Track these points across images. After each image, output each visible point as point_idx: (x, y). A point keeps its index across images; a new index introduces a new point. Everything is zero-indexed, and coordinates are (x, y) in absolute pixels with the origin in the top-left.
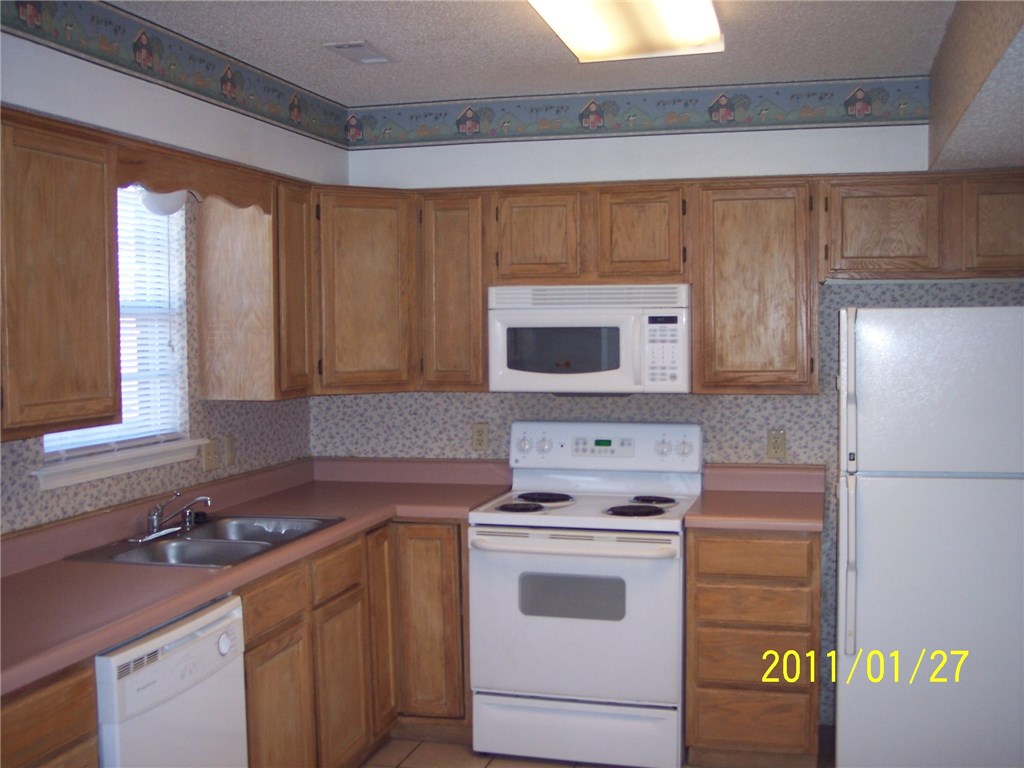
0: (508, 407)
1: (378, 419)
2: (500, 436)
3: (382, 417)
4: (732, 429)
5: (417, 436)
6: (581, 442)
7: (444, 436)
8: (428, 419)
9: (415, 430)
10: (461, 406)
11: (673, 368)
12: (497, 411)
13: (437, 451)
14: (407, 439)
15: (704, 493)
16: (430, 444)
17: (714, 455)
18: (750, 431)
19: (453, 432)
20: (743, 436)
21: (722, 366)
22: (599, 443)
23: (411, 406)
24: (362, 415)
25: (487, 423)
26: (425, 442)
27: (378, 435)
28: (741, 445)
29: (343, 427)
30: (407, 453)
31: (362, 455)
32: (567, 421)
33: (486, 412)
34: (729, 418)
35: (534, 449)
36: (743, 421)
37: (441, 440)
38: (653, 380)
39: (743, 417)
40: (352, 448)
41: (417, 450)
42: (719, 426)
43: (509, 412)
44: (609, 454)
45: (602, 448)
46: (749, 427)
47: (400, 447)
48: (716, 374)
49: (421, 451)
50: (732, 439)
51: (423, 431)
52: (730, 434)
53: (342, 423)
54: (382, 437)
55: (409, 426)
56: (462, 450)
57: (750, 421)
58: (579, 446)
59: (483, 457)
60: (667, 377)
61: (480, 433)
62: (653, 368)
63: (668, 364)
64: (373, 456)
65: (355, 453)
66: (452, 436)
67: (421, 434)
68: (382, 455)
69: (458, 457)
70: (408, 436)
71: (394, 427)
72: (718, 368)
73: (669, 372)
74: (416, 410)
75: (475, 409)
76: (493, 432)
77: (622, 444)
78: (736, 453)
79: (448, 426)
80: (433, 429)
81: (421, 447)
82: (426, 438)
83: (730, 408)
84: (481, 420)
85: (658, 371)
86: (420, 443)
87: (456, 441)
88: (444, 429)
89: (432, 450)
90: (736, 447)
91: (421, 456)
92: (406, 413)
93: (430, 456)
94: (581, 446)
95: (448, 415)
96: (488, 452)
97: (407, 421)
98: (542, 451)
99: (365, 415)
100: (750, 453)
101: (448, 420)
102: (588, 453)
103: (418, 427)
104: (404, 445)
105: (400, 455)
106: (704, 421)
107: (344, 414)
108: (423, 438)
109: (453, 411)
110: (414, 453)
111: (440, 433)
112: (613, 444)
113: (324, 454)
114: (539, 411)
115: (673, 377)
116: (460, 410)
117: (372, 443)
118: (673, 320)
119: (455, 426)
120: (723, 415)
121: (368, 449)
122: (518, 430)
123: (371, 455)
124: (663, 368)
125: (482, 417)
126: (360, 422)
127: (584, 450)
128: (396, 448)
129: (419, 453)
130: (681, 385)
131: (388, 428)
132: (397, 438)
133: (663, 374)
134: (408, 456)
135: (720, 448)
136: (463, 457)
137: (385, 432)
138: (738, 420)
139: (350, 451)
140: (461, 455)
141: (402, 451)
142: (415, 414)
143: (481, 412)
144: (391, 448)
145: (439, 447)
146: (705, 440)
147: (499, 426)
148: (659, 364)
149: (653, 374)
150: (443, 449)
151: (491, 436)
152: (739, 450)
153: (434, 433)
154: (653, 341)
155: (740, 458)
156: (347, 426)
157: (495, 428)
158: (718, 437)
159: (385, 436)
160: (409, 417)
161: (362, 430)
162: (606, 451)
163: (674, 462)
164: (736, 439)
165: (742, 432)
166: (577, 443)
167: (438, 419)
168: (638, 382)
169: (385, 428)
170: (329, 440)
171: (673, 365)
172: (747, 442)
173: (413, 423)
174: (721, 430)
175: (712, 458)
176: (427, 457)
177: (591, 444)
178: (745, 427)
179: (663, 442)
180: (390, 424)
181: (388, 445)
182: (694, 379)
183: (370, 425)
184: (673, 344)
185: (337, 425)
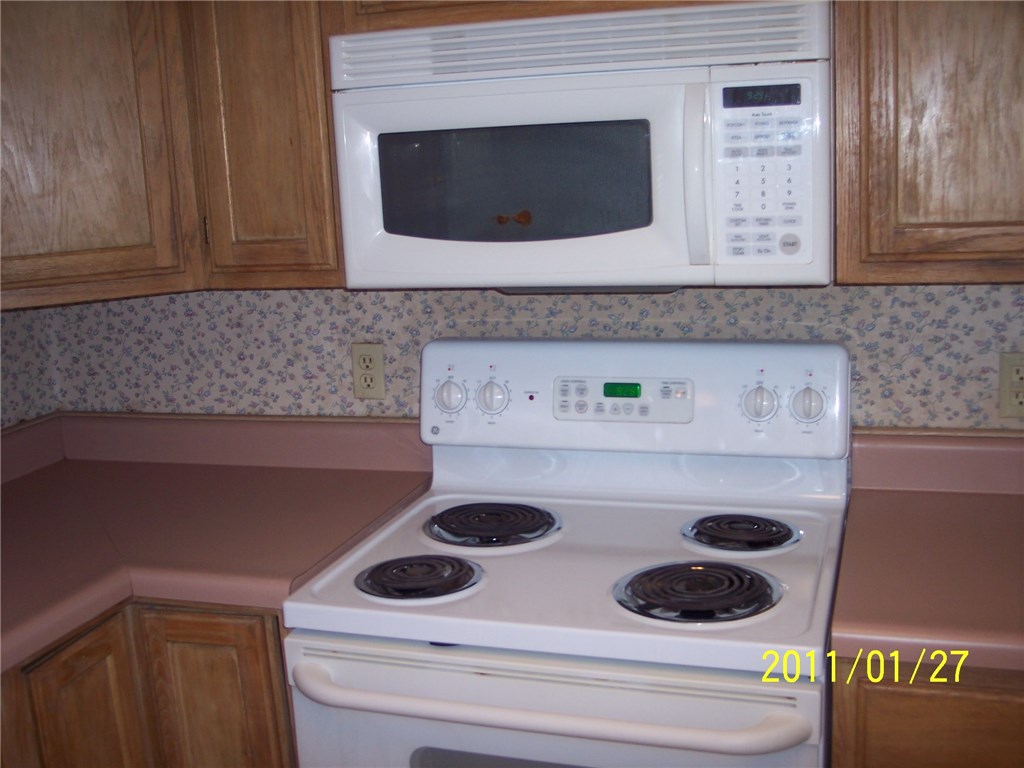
0: (420, 307)
1: (169, 337)
2: (407, 370)
3: (179, 332)
4: (916, 351)
5: (246, 371)
6: (573, 387)
7: (297, 369)
8: (264, 336)
9: (241, 357)
10: (327, 308)
11: (791, 221)
12: (400, 316)
13: (286, 401)
14: (228, 376)
15: (852, 496)
16: (271, 387)
17: (872, 410)
18: (957, 356)
19: (313, 364)
20: (940, 368)
21: (915, 211)
22: (612, 390)
23: (230, 309)
24: (141, 330)
25: (380, 342)
26: (263, 381)
27: (173, 368)
28: (937, 387)
29: (110, 353)
30: (231, 404)
31: (149, 409)
32: (547, 338)
33: (377, 318)
34: (909, 326)
35: (472, 404)
36: (941, 333)
37: (292, 377)
38: (739, 252)
39: (942, 324)
40: (130, 393)
41: (248, 399)
42: (885, 343)
43: (424, 318)
44: (635, 414)
45: (620, 401)
46: (956, 348)
47: (216, 393)
48: (899, 231)
49: (256, 399)
50: (915, 373)
51: (256, 361)
52: (911, 363)
53: (107, 346)
54: (183, 373)
55: (230, 349)
56: (335, 398)
57: (959, 333)
58: (570, 394)
59: (377, 412)
60: (776, 244)
61: (367, 362)
62: (738, 222)
63: (775, 210)
64: (169, 410)
65: (135, 403)
66: (315, 371)
67: (253, 365)
68: (185, 409)
69: (327, 411)
70: (231, 370)
71: (203, 352)
72: (905, 218)
73: (779, 231)
74: (240, 317)
75: (355, 314)
76: (392, 360)
77: (666, 392)
78: (924, 405)
79: (303, 350)
80: (275, 355)
81: (256, 392)
82: (263, 373)
83: (912, 304)
84: (369, 337)
85: (751, 230)
86: (253, 383)
87: (323, 379)
88: (297, 356)
89: (276, 398)
90: (925, 392)
91: (257, 410)
92: (221, 323)
93: (275, 410)
94: (573, 398)
95: (302, 326)
96: (386, 403)
97: (225, 340)
98: (487, 406)
99: (148, 328)
100: (958, 405)
101: (303, 337)
102: (590, 412)
103: (247, 353)
104: (223, 389)
105: (218, 408)
106: (851, 332)
107: (110, 327)
108: (259, 374)
109: (311, 320)
110: (244, 404)
111: (290, 363)
112: (644, 390)
113: (81, 407)
114: (485, 315)
115: (790, 244)
116: (325, 315)
117: (166, 383)
118: (788, 94)
119: (318, 350)
120: (895, 320)
121: (159, 396)
122: (438, 360)
123: (163, 409)
124: (764, 222)
125: (369, 329)
126: (139, 343)
127: (581, 407)
128: (208, 393)
129: (254, 405)
130: (811, 263)
131: (192, 354)
132: (209, 375)
133: (763, 237)
134: (232, 410)
135: (888, 395)
136: (336, 411)
137: (187, 362)
138: (930, 331)
139: (127, 400)
140: (332, 408)
141: (220, 400)
142: (239, 325)
143: (367, 321)
144: (201, 394)
145: (289, 392)
146: (855, 377)
147: (404, 349)
148: (752, 211)
149: (738, 238)
150: (297, 396)
151: (389, 369)
152: (932, 398)
153: (278, 364)
154: (736, 153)
155: (933, 416)
156: (118, 350)
157: (396, 352)
158: (884, 370)
159: (186, 369)
160: (230, 333)
161: (144, 359)
162: (628, 409)
163: (782, 433)
164: (925, 374)
165: (940, 358)
166: (565, 392)
167: (284, 335)
168: (699, 259)
169: (187, 355)
170: (88, 379)
171: (790, 214)
172: (951, 381)
173: (236, 343)
174: (890, 353)
175: (868, 415)
176: (268, 411)
177: (596, 393)
178: (947, 347)
179: (760, 389)
180: (195, 349)
181: (195, 386)
182: (842, 244)
183: (158, 348)
184: (790, 159)
185: (98, 349)
